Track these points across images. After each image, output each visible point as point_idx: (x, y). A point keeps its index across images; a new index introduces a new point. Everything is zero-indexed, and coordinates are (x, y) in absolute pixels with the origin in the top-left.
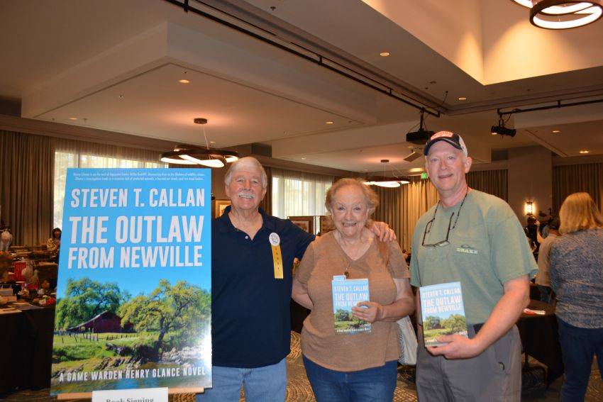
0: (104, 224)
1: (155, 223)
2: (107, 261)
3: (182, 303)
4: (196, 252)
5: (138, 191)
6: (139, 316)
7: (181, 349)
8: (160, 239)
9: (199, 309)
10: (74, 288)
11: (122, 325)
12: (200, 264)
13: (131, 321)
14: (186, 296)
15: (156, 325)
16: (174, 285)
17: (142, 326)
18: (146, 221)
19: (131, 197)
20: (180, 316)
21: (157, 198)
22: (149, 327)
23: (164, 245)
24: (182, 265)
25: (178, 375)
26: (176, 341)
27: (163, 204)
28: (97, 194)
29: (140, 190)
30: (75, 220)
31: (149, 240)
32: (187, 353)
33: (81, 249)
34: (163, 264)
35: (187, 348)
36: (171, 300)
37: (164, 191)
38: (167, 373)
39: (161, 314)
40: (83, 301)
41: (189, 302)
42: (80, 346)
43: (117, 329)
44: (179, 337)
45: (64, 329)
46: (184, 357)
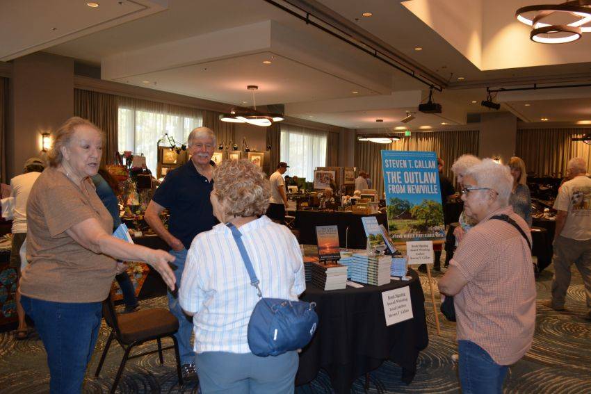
0: (400, 175)
1: (418, 175)
2: (403, 191)
3: (432, 208)
5: (410, 161)
6: (418, 213)
7: (434, 227)
8: (421, 182)
9: (439, 211)
10: (392, 201)
11: (412, 216)
13: (415, 215)
14: (433, 206)
15: (424, 217)
16: (429, 201)
17: (419, 217)
18: (415, 174)
19: (408, 163)
20: (432, 214)
21: (417, 164)
22: (422, 218)
23: (423, 184)
24: (430, 193)
26: (432, 223)
27: (420, 167)
28: (395, 162)
30: (388, 173)
31: (417, 182)
32: (436, 228)
33: (393, 185)
35: (436, 226)
36: (428, 207)
37: (420, 161)
38: (430, 235)
39: (426, 212)
40: (396, 206)
41: (434, 208)
42: (398, 225)
43: (411, 219)
46: (435, 230)
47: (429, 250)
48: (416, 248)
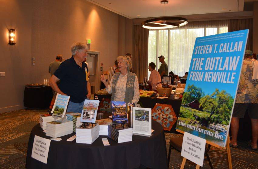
0: (202, 62)
1: (219, 60)
2: (200, 78)
3: (222, 101)
4: (233, 76)
5: (216, 45)
6: (206, 104)
7: (216, 124)
8: (220, 69)
9: (228, 106)
10: (189, 88)
11: (199, 107)
12: (233, 83)
13: (203, 106)
14: (224, 98)
15: (210, 110)
16: (220, 92)
17: (206, 109)
18: (217, 60)
19: (213, 48)
20: (220, 108)
21: (222, 48)
22: (208, 110)
23: (221, 71)
24: (225, 82)
25: (213, 136)
26: (215, 119)
27: (224, 51)
28: (203, 48)
29: (217, 45)
30: (195, 59)
31: (216, 69)
32: (218, 127)
33: (194, 72)
34: (219, 81)
35: (218, 124)
36: (218, 99)
37: (226, 44)
38: (209, 133)
39: (213, 105)
40: (191, 94)
41: (224, 101)
42: (186, 113)
43: (197, 108)
44: (217, 118)
45: (183, 105)
46: (217, 129)
47: (201, 149)
48: (190, 142)
